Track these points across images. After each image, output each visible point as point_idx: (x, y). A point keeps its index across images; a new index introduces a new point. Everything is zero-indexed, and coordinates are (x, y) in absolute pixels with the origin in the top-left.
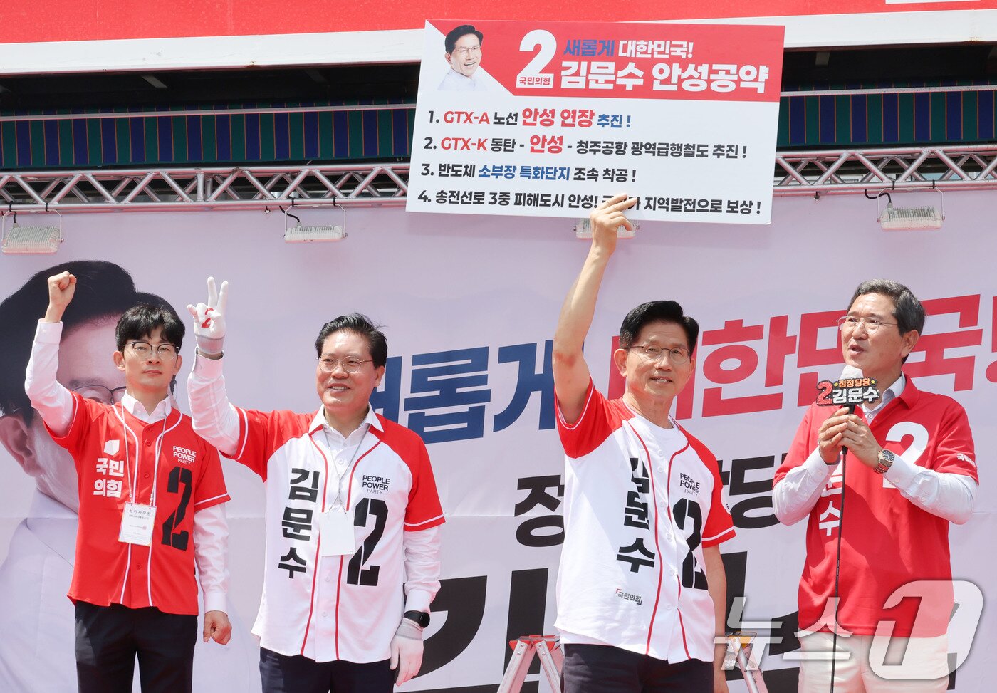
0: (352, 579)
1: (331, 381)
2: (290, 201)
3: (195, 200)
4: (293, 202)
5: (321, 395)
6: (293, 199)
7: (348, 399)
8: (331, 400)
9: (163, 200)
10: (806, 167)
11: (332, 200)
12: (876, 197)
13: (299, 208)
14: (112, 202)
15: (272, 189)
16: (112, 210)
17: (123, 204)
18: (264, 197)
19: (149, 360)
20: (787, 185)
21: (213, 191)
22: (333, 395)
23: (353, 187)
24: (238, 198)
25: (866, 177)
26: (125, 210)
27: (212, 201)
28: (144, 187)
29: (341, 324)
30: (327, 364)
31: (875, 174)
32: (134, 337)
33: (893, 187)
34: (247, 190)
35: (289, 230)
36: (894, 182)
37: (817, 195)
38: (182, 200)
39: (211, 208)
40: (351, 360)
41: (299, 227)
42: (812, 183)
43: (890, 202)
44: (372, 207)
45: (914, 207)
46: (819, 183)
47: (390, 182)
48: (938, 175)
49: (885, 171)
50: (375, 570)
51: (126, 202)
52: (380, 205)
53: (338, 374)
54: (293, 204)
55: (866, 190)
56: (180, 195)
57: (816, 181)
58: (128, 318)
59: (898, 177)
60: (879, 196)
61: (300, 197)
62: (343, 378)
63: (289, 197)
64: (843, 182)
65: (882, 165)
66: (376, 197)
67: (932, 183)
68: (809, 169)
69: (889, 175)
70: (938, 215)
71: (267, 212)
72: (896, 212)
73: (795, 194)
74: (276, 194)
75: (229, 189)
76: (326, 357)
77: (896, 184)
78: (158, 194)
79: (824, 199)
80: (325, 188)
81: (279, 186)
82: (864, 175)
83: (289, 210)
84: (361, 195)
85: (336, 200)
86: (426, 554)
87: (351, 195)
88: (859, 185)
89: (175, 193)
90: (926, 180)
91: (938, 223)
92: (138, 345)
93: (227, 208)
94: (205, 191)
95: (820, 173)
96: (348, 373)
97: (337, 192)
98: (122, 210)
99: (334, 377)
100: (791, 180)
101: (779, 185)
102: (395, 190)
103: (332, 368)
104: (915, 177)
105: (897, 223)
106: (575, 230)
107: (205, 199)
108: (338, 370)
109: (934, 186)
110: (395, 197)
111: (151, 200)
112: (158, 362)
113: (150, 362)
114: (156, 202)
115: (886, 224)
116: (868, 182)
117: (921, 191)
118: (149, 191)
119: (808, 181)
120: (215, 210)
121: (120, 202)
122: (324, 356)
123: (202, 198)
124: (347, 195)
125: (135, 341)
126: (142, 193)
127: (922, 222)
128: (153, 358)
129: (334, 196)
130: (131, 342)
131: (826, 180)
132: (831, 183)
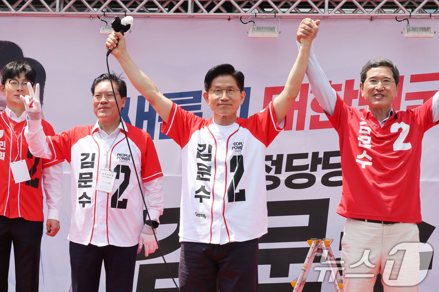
0: (113, 205)
1: (100, 105)
2: (103, 13)
3: (55, 11)
4: (104, 14)
5: (96, 113)
6: (104, 12)
7: (109, 114)
8: (101, 114)
9: (38, 11)
10: (366, 4)
11: (124, 13)
12: (401, 21)
13: (108, 17)
14: (13, 11)
15: (94, 7)
16: (13, 15)
17: (18, 12)
18: (89, 10)
19: (18, 89)
20: (356, 13)
21: (64, 7)
22: (102, 112)
23: (135, 7)
24: (77, 11)
25: (396, 10)
26: (19, 15)
27: (63, 12)
28: (29, 4)
29: (102, 78)
30: (97, 98)
31: (401, 9)
32: (10, 78)
33: (410, 16)
34: (81, 7)
35: (102, 28)
36: (410, 13)
37: (372, 19)
38: (48, 11)
39: (63, 16)
40: (109, 94)
41: (107, 27)
42: (369, 12)
43: (408, 23)
44: (145, 17)
45: (420, 26)
46: (372, 12)
47: (155, 5)
48: (433, 11)
49: (406, 7)
50: (125, 201)
51: (20, 11)
52: (149, 16)
53: (103, 102)
54: (104, 15)
55: (396, 17)
56: (47, 9)
57: (371, 11)
58: (7, 68)
59: (412, 11)
60: (403, 20)
61: (108, 11)
62: (106, 103)
63: (102, 11)
64: (385, 12)
65: (405, 4)
66: (147, 12)
67: (430, 14)
68: (368, 5)
69: (408, 10)
70: (432, 30)
71: (91, 18)
72: (411, 29)
73: (360, 18)
74: (95, 9)
75: (72, 6)
76: (97, 94)
77: (411, 14)
78: (36, 7)
79: (375, 21)
80: (121, 7)
81: (97, 5)
82: (396, 9)
83: (102, 18)
84: (139, 11)
85: (126, 13)
86: (154, 191)
87: (134, 11)
88: (393, 14)
89: (44, 7)
90: (427, 13)
91: (432, 35)
92: (12, 82)
93: (71, 16)
94: (60, 7)
95: (373, 7)
96: (108, 101)
97: (127, 9)
98: (18, 15)
99: (101, 103)
100: (359, 11)
101: (353, 13)
102: (157, 9)
103: (100, 99)
104: (421, 11)
105: (412, 34)
106: (248, 33)
107: (60, 11)
108: (103, 99)
109: (431, 16)
110: (156, 13)
111: (32, 11)
112: (22, 90)
113: (18, 90)
114: (35, 11)
115: (406, 35)
116: (397, 13)
117: (424, 18)
118: (31, 6)
119: (367, 11)
120: (64, 17)
121: (17, 11)
122: (96, 94)
123: (58, 10)
124: (132, 11)
125: (11, 79)
126: (28, 7)
127: (424, 34)
128: (20, 88)
129: (125, 11)
130: (8, 80)
131: (376, 11)
132: (378, 13)
